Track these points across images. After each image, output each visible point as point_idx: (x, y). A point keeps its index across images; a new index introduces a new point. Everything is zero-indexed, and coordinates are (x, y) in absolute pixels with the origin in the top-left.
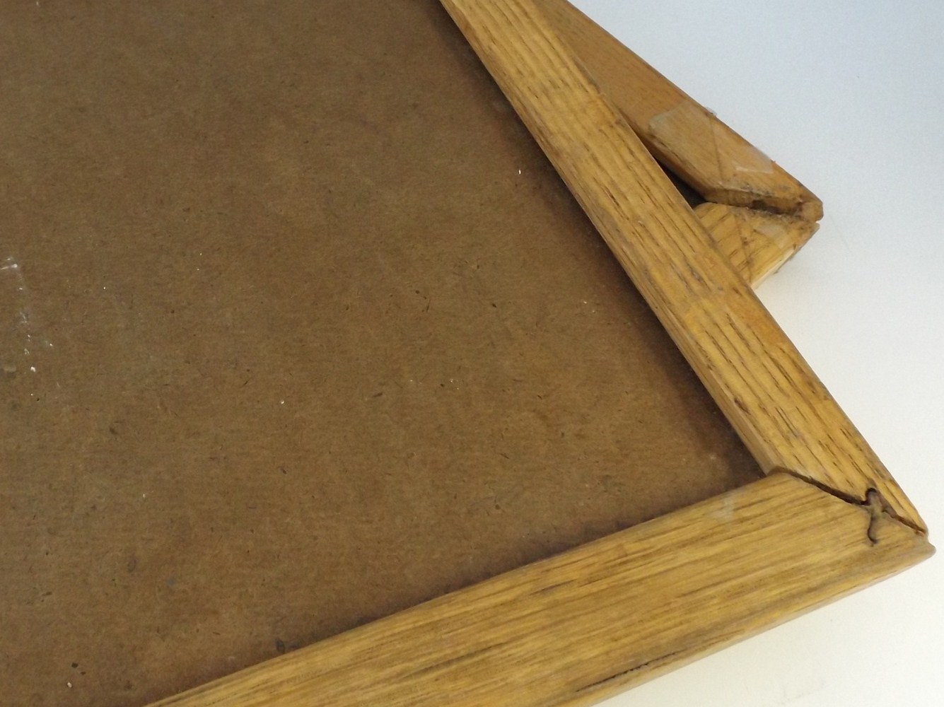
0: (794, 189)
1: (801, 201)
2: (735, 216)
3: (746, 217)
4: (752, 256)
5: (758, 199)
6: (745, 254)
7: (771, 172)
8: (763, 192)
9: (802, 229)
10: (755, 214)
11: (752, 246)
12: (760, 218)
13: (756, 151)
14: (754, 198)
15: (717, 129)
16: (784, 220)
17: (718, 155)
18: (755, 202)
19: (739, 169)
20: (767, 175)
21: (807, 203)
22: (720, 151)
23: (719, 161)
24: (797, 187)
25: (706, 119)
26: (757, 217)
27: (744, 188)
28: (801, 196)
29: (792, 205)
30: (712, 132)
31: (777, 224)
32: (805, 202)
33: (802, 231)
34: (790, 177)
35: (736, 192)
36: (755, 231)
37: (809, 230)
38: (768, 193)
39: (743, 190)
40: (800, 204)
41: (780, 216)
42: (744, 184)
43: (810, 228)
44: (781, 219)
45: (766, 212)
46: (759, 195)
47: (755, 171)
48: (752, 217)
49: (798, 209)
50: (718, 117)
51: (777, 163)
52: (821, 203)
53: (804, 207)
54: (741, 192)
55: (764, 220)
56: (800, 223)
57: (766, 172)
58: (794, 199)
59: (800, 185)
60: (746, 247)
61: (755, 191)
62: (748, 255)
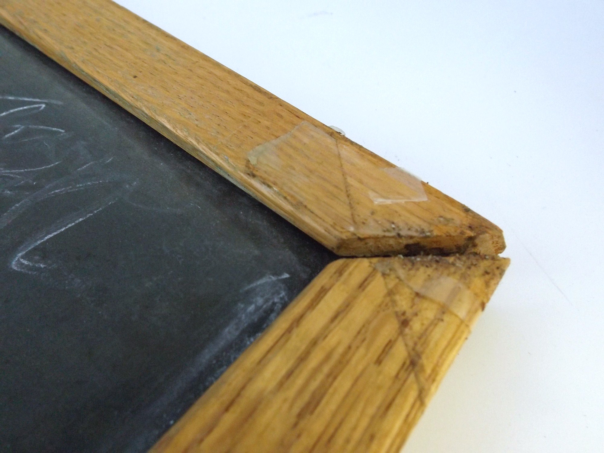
0: (459, 218)
1: (472, 234)
2: (384, 275)
3: (401, 273)
4: (419, 348)
5: (411, 242)
6: (406, 345)
7: (424, 198)
8: (417, 231)
9: (487, 273)
10: (413, 264)
11: (416, 326)
12: (422, 269)
13: (402, 173)
14: (404, 242)
15: (346, 151)
16: (459, 264)
17: (347, 186)
18: (407, 246)
19: (379, 201)
20: (417, 204)
21: (481, 236)
22: (350, 180)
23: (348, 196)
24: (463, 214)
25: (329, 141)
26: (418, 269)
27: (388, 231)
28: (470, 228)
29: (461, 242)
30: (339, 156)
31: (448, 275)
32: (479, 234)
33: (487, 277)
34: (452, 201)
35: (376, 238)
36: (417, 294)
37: (497, 272)
38: (423, 232)
39: (387, 234)
40: (471, 239)
41: (451, 259)
42: (387, 225)
43: (498, 268)
44: (453, 264)
45: (430, 257)
46: (411, 237)
47: (402, 201)
48: (410, 270)
49: (470, 246)
50: (347, 136)
51: (430, 184)
52: (501, 231)
53: (477, 241)
54: (384, 237)
55: (429, 271)
56: (484, 265)
57: (416, 200)
58: (462, 233)
59: (467, 210)
60: (407, 330)
61: (403, 233)
62: (411, 344)
